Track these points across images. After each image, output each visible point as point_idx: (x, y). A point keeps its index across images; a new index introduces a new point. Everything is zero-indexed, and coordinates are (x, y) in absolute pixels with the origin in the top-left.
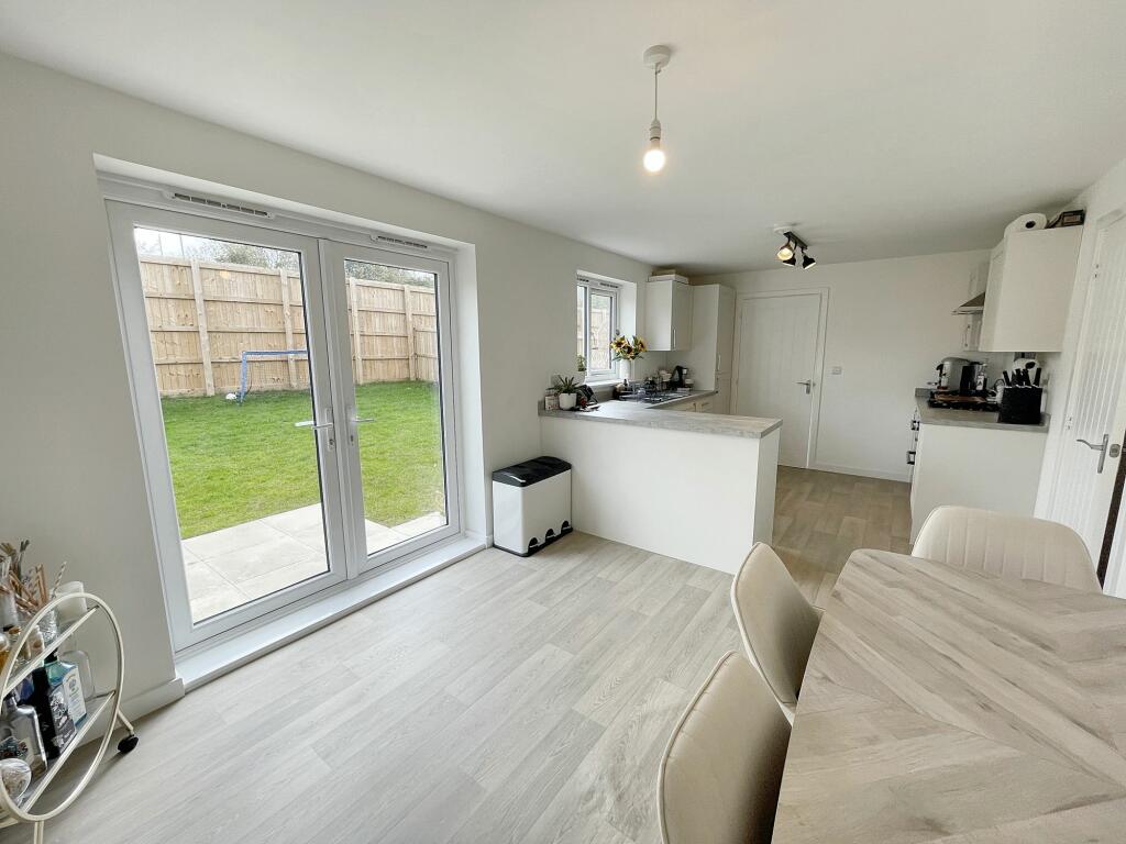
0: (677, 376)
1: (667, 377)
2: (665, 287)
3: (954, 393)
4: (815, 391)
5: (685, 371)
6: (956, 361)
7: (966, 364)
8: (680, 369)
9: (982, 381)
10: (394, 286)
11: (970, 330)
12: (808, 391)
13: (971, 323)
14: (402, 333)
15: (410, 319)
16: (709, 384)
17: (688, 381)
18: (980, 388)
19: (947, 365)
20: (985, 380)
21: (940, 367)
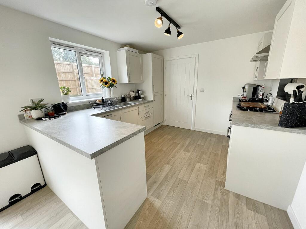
0: (137, 94)
1: (133, 95)
2: (123, 53)
3: (249, 100)
4: (194, 99)
5: (140, 92)
6: (250, 85)
7: (255, 87)
8: (138, 91)
9: (262, 94)
10: (69, 63)
11: (258, 69)
12: (191, 99)
13: (258, 66)
14: (73, 79)
15: (76, 75)
16: (150, 97)
17: (142, 96)
18: (260, 97)
19: (246, 87)
20: (263, 94)
21: (244, 88)
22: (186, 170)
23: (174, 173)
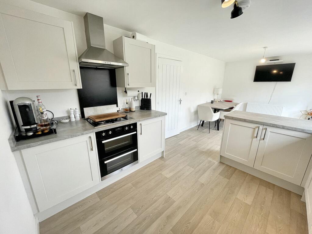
22: (184, 173)
23: (197, 173)
